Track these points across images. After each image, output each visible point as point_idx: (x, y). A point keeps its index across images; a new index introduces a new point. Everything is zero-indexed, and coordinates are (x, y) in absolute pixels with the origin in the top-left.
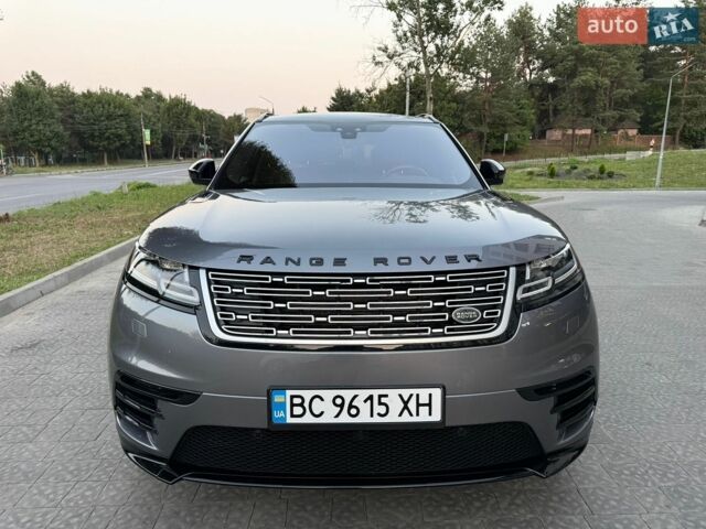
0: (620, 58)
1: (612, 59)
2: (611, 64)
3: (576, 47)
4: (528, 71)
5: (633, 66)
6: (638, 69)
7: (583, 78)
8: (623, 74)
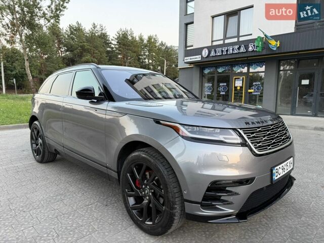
0: (99, 51)
1: (97, 51)
2: (96, 53)
3: (81, 44)
4: (60, 51)
5: (105, 55)
6: (107, 57)
7: (86, 57)
8: (101, 58)
